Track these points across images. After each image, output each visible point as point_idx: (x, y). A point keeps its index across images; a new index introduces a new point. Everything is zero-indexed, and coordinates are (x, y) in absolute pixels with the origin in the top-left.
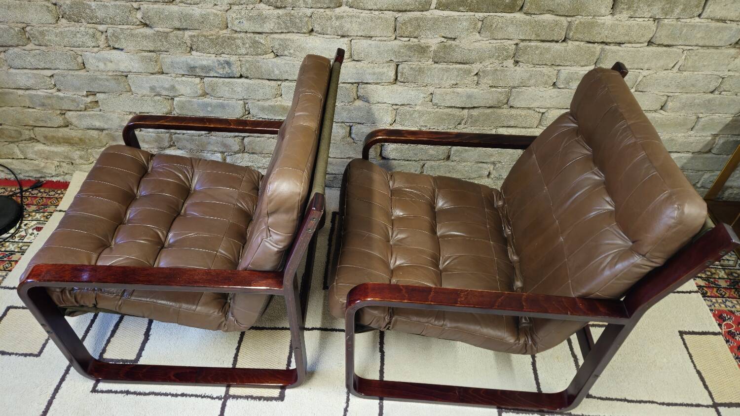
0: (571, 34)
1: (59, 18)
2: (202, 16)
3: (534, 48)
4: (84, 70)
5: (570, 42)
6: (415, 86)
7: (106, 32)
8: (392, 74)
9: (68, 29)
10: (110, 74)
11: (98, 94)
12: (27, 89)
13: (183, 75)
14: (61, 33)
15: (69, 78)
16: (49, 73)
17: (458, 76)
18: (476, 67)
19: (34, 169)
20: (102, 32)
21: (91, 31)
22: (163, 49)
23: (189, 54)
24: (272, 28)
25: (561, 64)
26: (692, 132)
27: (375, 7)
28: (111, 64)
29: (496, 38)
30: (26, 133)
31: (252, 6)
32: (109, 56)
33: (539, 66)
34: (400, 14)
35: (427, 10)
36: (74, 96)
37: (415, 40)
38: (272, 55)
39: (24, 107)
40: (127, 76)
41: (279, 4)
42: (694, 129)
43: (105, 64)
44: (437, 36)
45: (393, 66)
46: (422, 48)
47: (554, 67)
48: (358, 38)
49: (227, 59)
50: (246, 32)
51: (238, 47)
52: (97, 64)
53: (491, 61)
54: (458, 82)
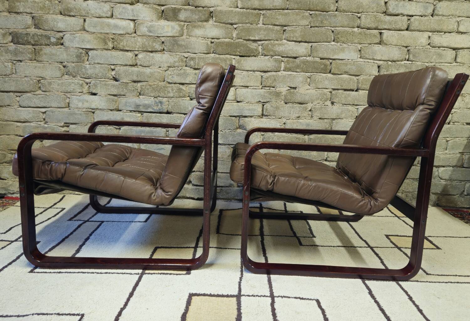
0: (360, 85)
1: (64, 74)
2: (151, 73)
3: (341, 94)
4: (68, 108)
5: (360, 91)
6: (275, 118)
7: (90, 83)
8: (260, 110)
9: (67, 81)
10: (84, 110)
11: (71, 126)
12: (24, 122)
13: (131, 111)
14: (62, 83)
15: (56, 113)
16: (43, 110)
17: (299, 111)
18: (309, 106)
19: (3, 186)
20: (87, 84)
21: (81, 82)
22: (122, 93)
23: (138, 97)
24: (190, 80)
25: (358, 104)
26: (447, 151)
27: (250, 69)
28: (87, 103)
29: (319, 87)
30: (9, 156)
31: (181, 68)
32: (87, 98)
33: (345, 106)
34: (264, 74)
35: (279, 71)
36: (54, 126)
37: (274, 89)
38: (188, 98)
39: (17, 135)
40: (93, 113)
41: (196, 67)
42: (447, 149)
43: (83, 103)
44: (285, 86)
45: (261, 105)
46: (277, 93)
47: (354, 106)
48: (240, 87)
49: (161, 100)
50: (175, 83)
51: (168, 92)
52: (77, 103)
53: (319, 101)
54: (300, 115)
